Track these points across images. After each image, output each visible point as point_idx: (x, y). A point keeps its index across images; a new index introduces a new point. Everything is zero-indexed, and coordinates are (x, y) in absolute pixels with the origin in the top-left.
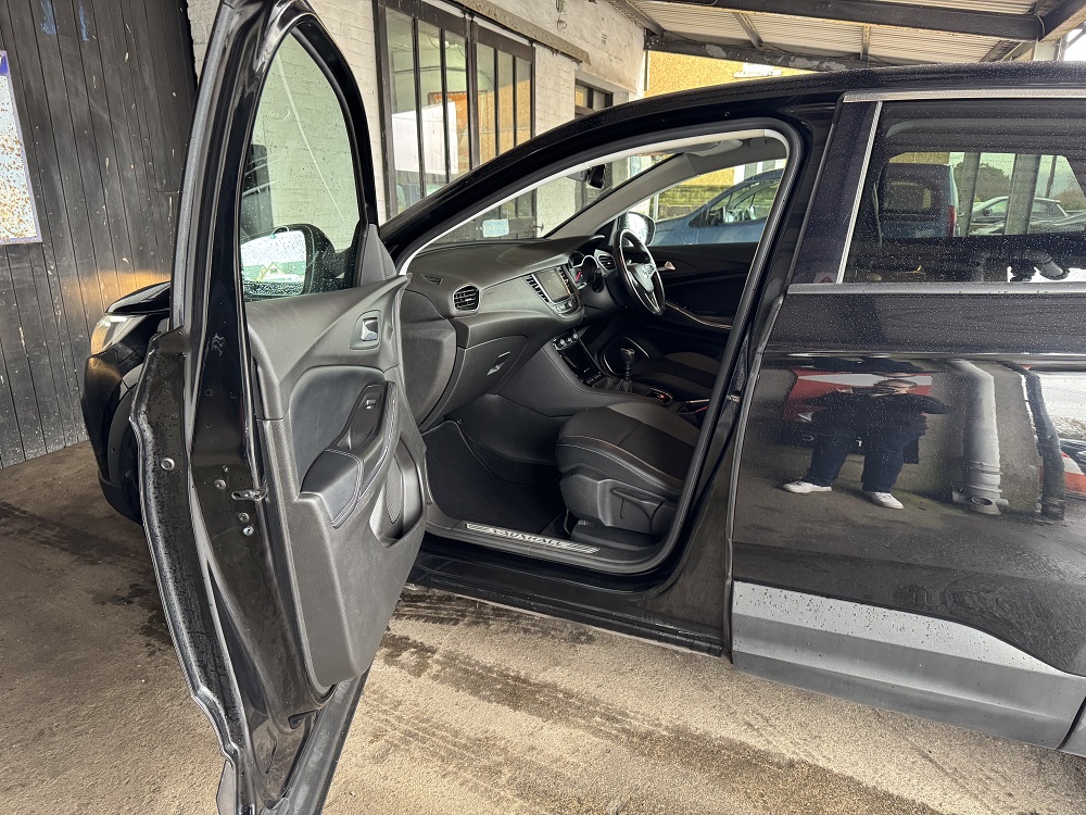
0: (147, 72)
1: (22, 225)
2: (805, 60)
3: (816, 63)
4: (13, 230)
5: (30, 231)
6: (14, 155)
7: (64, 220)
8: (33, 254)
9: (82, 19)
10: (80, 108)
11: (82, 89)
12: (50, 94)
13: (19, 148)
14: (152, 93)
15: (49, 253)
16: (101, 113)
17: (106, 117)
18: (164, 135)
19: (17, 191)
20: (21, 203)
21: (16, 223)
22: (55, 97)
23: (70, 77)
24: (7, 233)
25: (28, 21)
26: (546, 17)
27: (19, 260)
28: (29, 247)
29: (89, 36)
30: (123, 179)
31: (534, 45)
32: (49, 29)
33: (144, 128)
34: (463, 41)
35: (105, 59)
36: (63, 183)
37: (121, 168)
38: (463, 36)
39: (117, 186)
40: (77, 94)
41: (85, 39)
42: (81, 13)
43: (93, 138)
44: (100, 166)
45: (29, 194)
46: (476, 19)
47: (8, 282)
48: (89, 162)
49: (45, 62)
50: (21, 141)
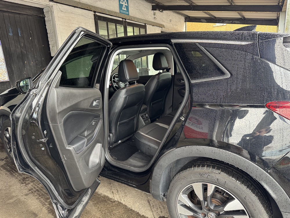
0: (36, 41)
1: (4, 78)
2: (228, 21)
3: (231, 22)
4: (2, 79)
5: (6, 78)
6: (2, 62)
7: (15, 76)
8: (7, 84)
9: (19, 31)
10: (19, 51)
11: (19, 46)
12: (11, 48)
13: (4, 61)
14: (37, 46)
15: (11, 83)
16: (24, 51)
17: (25, 52)
18: (41, 55)
19: (3, 70)
20: (4, 73)
21: (3, 77)
22: (13, 49)
23: (16, 44)
24: (1, 79)
25: (6, 33)
26: (150, 17)
27: (3, 85)
28: (6, 82)
29: (21, 35)
30: (30, 66)
31: (146, 25)
32: (11, 34)
33: (35, 54)
34: (123, 26)
35: (25, 40)
36: (14, 68)
37: (29, 63)
38: (123, 25)
39: (28, 67)
40: (18, 48)
41: (20, 35)
42: (19, 30)
43: (22, 57)
44: (24, 63)
45: (6, 70)
46: (126, 20)
47: (1, 90)
48: (21, 63)
49: (10, 41)
50: (4, 59)
